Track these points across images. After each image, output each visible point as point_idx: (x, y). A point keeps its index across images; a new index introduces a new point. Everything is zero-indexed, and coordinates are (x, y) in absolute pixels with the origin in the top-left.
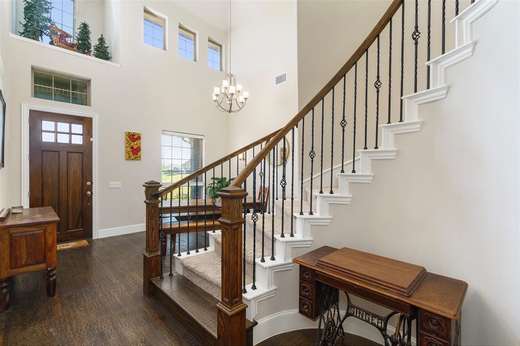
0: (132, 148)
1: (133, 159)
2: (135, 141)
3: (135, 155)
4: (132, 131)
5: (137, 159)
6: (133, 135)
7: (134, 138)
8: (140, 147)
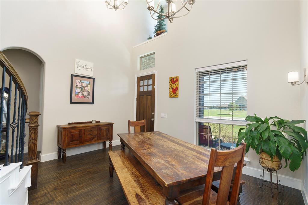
0: (173, 89)
1: (173, 97)
2: (174, 83)
3: (174, 94)
4: (173, 76)
5: (175, 97)
6: (173, 79)
7: (174, 81)
8: (177, 87)
